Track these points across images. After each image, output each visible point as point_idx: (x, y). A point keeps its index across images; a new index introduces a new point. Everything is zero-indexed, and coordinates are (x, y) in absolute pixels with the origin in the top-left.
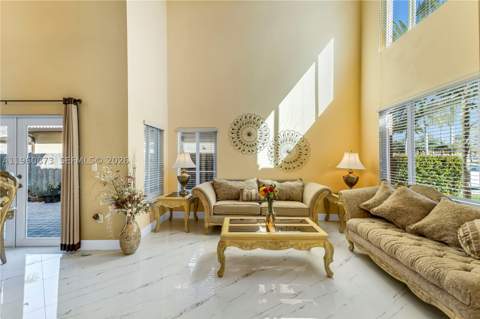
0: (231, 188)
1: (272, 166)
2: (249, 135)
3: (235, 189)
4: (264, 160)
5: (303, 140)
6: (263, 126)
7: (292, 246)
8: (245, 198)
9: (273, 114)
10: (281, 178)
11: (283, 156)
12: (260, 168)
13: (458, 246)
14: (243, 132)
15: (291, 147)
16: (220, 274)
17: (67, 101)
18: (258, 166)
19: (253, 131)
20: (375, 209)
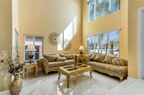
0: (53, 57)
1: (62, 50)
2: (55, 39)
3: (54, 58)
4: (60, 48)
5: (70, 42)
6: (59, 37)
8: (59, 60)
9: (62, 33)
11: (65, 46)
13: (112, 64)
14: (53, 38)
15: (67, 44)
18: (58, 50)
19: (56, 38)
20: (95, 59)
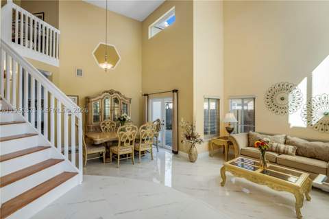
1: (305, 126)
2: (282, 99)
6: (295, 91)
7: (267, 184)
10: (310, 137)
12: (291, 126)
16: (222, 184)
17: (173, 91)
18: (289, 125)
19: (285, 96)
